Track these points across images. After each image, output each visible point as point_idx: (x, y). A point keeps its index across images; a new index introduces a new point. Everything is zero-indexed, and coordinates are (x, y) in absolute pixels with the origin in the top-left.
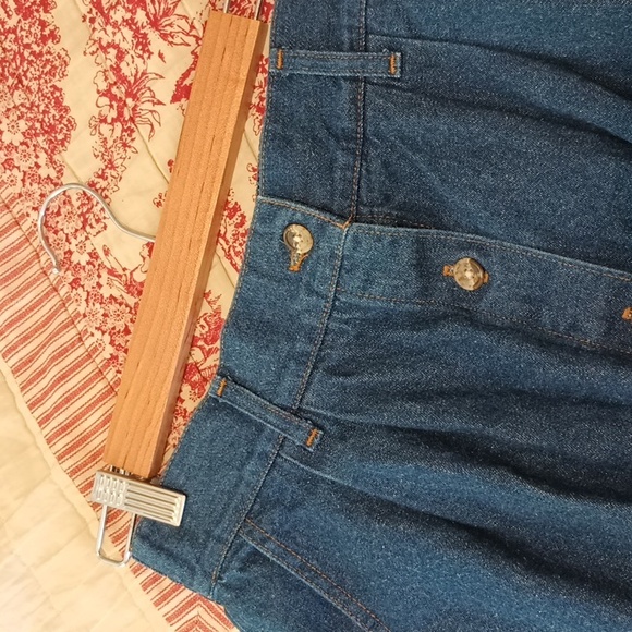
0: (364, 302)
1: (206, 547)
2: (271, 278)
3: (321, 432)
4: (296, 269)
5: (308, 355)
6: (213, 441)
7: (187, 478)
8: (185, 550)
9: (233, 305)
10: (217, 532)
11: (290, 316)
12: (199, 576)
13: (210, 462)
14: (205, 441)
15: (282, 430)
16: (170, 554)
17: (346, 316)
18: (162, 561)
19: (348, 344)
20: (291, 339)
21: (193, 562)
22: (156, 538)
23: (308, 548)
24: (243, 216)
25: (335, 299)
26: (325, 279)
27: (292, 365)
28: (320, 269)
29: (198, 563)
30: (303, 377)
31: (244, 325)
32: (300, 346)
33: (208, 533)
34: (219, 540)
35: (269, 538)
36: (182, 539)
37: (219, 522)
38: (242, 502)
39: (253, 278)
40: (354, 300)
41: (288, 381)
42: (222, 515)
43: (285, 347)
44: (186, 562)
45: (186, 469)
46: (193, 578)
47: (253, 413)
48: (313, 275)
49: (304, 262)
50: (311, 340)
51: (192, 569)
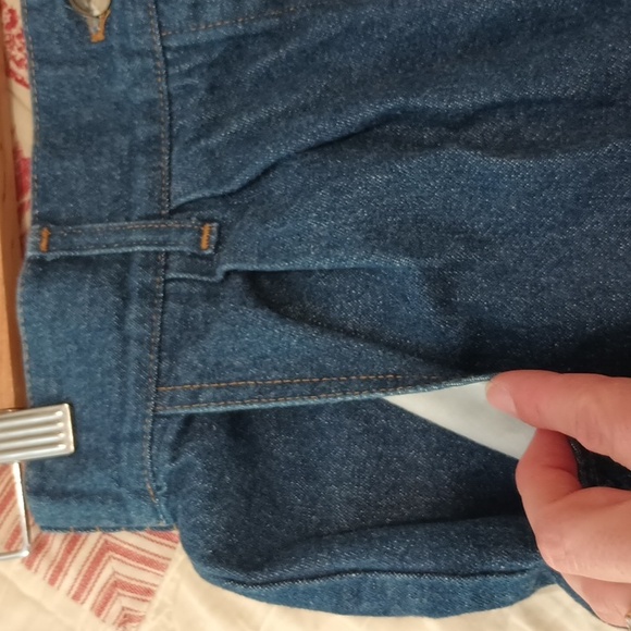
0: (202, 37)
1: (119, 458)
2: (73, 63)
3: (215, 224)
4: (100, 37)
5: (157, 140)
6: (63, 313)
7: (60, 382)
8: (97, 479)
9: (36, 123)
10: (126, 430)
11: (116, 104)
12: (133, 503)
13: (76, 343)
14: (54, 320)
15: (160, 244)
16: (80, 496)
17: (186, 66)
18: (76, 510)
19: (202, 103)
20: (128, 129)
21: (114, 487)
22: (52, 483)
23: (255, 365)
24: (12, 11)
25: (165, 49)
26: (141, 27)
27: (141, 159)
28: (130, 16)
29: (120, 486)
30: (160, 168)
31: (59, 141)
32: (142, 131)
33: (115, 439)
34: (134, 438)
35: (200, 389)
36: (85, 468)
37: (123, 415)
38: (142, 369)
39: (48, 72)
40: (188, 39)
41: (142, 182)
42: (123, 404)
43: (123, 142)
44: (105, 494)
45: (51, 371)
46: (126, 510)
47: (108, 246)
48: (124, 33)
49: (107, 25)
50: (154, 119)
51: (118, 498)
